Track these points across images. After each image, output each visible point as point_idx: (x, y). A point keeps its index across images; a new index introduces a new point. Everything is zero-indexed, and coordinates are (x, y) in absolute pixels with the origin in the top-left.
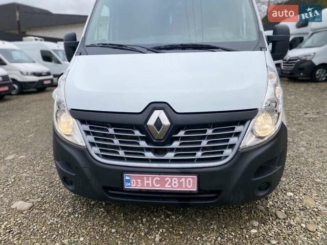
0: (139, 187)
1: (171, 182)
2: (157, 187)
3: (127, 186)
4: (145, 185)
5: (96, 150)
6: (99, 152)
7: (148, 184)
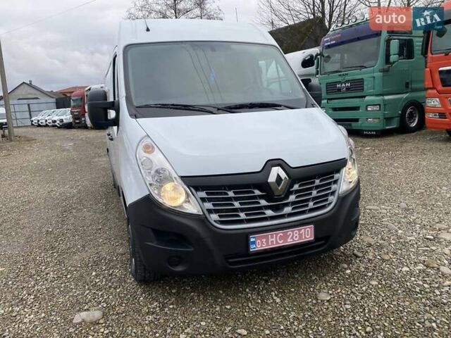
0: (265, 247)
1: (293, 235)
2: (281, 243)
3: (253, 248)
4: (270, 244)
5: (214, 217)
6: (218, 219)
7: (272, 242)
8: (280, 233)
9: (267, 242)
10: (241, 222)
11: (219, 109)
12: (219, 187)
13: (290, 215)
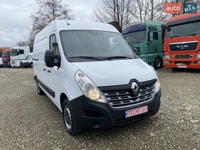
1: (141, 110)
5: (111, 104)
6: (113, 104)
7: (133, 113)
8: (136, 109)
9: (132, 113)
10: (121, 105)
11: (104, 59)
12: (112, 91)
13: (139, 102)
